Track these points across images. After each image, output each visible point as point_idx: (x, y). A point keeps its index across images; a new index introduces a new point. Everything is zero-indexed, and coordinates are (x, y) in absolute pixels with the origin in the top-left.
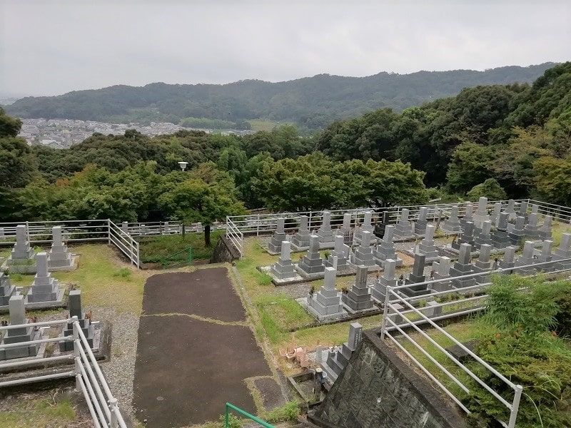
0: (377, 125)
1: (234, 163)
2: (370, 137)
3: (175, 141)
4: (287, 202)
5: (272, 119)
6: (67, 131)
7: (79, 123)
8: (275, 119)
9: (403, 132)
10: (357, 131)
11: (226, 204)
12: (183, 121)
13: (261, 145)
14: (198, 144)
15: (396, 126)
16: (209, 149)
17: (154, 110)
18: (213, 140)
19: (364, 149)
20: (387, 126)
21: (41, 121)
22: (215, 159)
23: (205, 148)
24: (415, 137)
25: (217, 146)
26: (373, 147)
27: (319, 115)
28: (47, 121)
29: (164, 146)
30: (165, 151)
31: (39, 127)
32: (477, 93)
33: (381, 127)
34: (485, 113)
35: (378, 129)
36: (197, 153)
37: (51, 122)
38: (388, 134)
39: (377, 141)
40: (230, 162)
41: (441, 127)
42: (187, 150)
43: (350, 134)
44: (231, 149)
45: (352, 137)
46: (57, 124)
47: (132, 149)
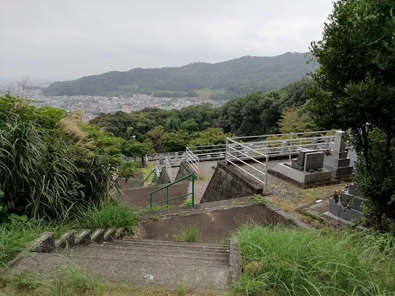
0: (251, 102)
1: (173, 125)
2: (248, 108)
3: (142, 115)
4: (170, 149)
5: (212, 89)
6: (82, 103)
7: (88, 97)
8: (213, 88)
9: (264, 105)
10: (241, 105)
11: (147, 150)
12: (153, 92)
13: (189, 115)
14: (154, 116)
15: (262, 101)
16: (160, 118)
17: (135, 86)
18: (162, 113)
19: (244, 116)
20: (257, 102)
21: (65, 97)
22: (163, 124)
23: (157, 118)
24: (271, 108)
25: (164, 117)
26: (249, 114)
27: (243, 85)
28: (69, 97)
29: (136, 119)
30: (137, 122)
31: (65, 101)
32: (300, 84)
33: (254, 103)
34: (303, 95)
35: (251, 104)
36: (153, 121)
37: (72, 97)
38: (257, 107)
39: (251, 110)
40: (171, 125)
41: (282, 103)
42: (148, 120)
43: (237, 107)
44: (172, 118)
45: (238, 109)
46: (75, 98)
47: (120, 121)
